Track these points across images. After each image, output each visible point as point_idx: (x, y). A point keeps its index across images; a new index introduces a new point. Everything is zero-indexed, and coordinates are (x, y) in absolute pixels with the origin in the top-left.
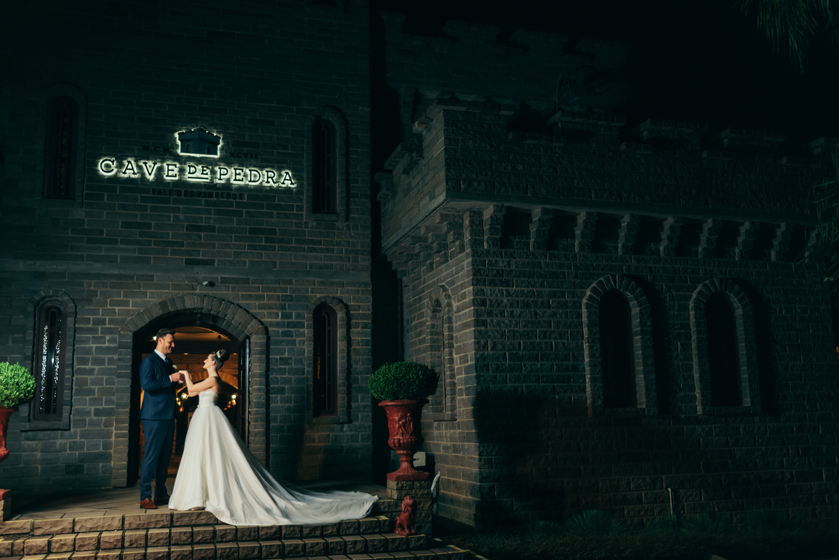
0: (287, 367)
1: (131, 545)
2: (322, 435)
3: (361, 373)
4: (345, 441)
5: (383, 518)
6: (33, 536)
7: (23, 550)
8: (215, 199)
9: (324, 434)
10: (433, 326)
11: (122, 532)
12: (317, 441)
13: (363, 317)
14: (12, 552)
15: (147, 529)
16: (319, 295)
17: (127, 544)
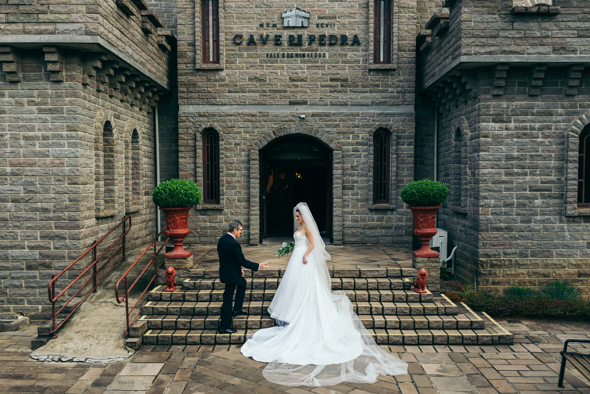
0: (356, 172)
1: (256, 287)
2: (379, 217)
3: (406, 176)
4: (394, 221)
5: (407, 280)
6: (205, 278)
7: (200, 286)
8: (307, 58)
9: (380, 216)
10: (456, 146)
11: (252, 279)
12: (375, 220)
13: (408, 137)
14: (194, 287)
15: (266, 278)
16: (377, 123)
17: (254, 287)
